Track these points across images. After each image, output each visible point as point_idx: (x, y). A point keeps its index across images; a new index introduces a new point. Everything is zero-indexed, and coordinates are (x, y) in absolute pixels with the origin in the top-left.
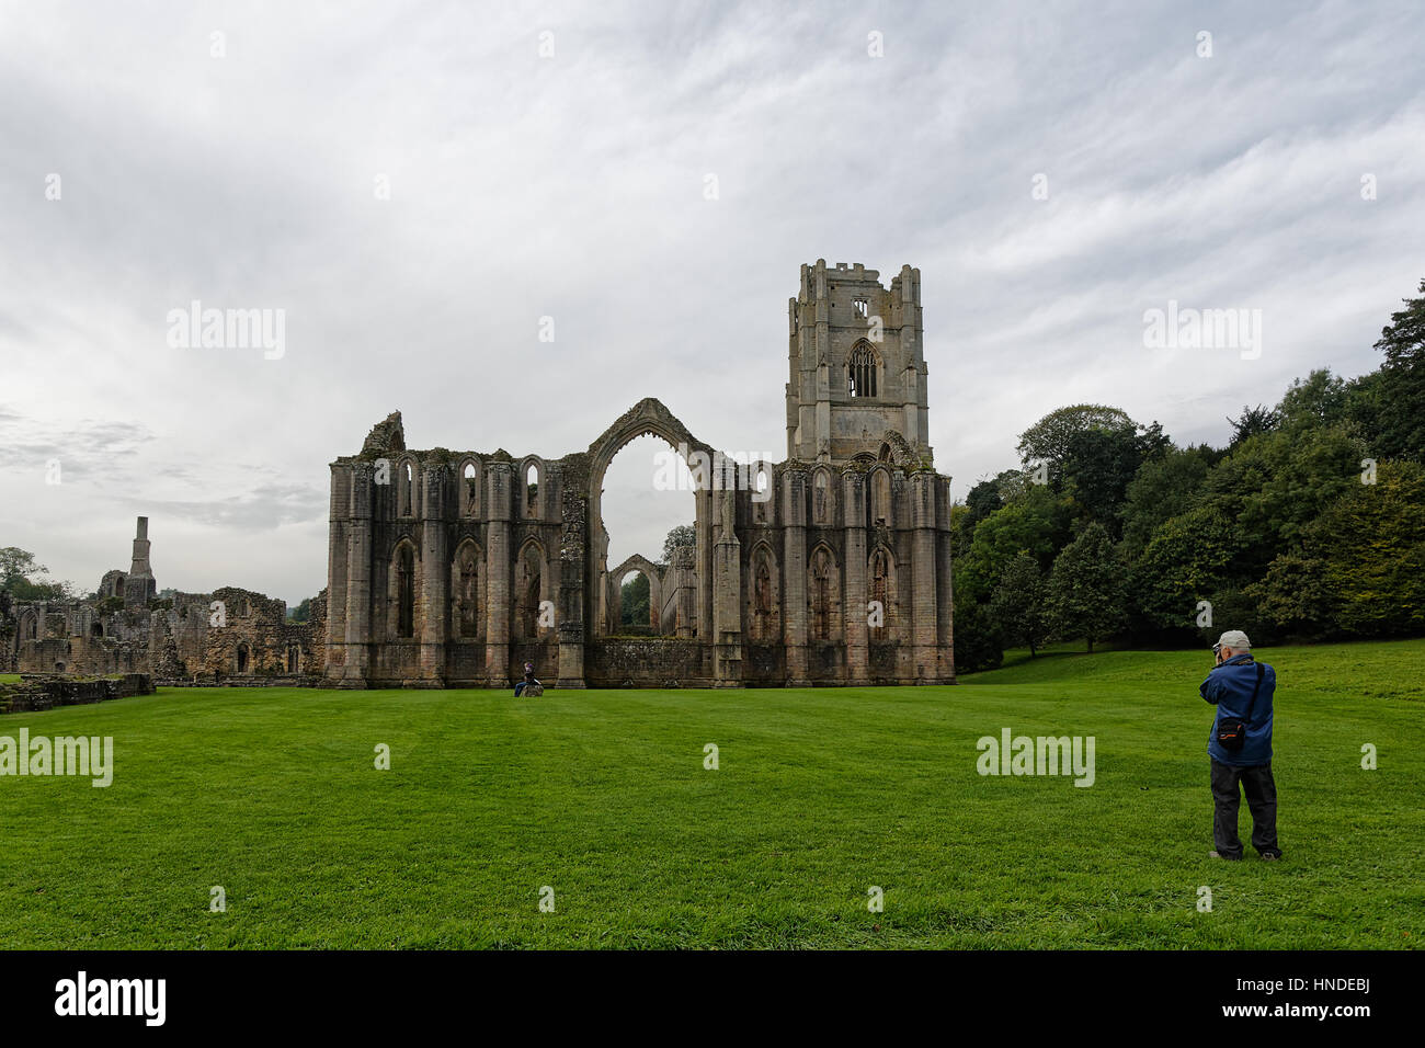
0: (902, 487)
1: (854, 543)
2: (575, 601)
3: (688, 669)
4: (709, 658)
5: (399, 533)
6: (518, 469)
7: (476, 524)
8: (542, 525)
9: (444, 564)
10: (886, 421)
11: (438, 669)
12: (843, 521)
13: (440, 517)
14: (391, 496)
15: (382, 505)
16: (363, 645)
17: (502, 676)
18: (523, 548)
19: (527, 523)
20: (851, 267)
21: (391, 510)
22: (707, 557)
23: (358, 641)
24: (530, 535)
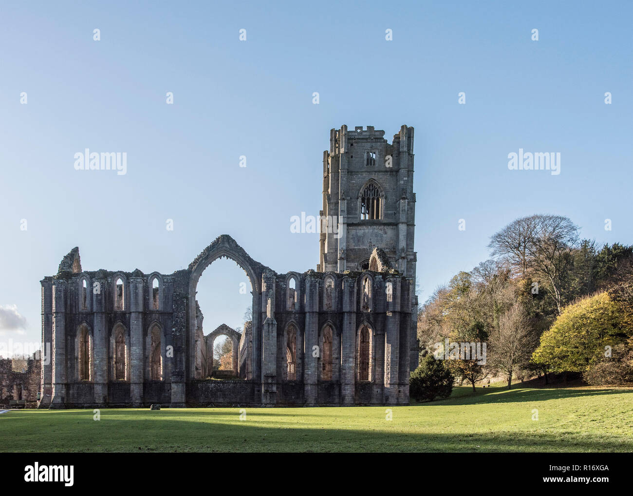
1: (348, 322)
2: (180, 358)
3: (246, 398)
4: (258, 390)
5: (80, 320)
6: (147, 280)
7: (124, 314)
8: (161, 313)
9: (106, 339)
10: (385, 236)
11: (104, 398)
12: (342, 308)
13: (103, 311)
15: (71, 304)
16: (62, 384)
17: (140, 402)
18: (150, 328)
19: (152, 312)
20: (365, 129)
21: (76, 307)
22: (258, 331)
23: (60, 382)
24: (154, 320)
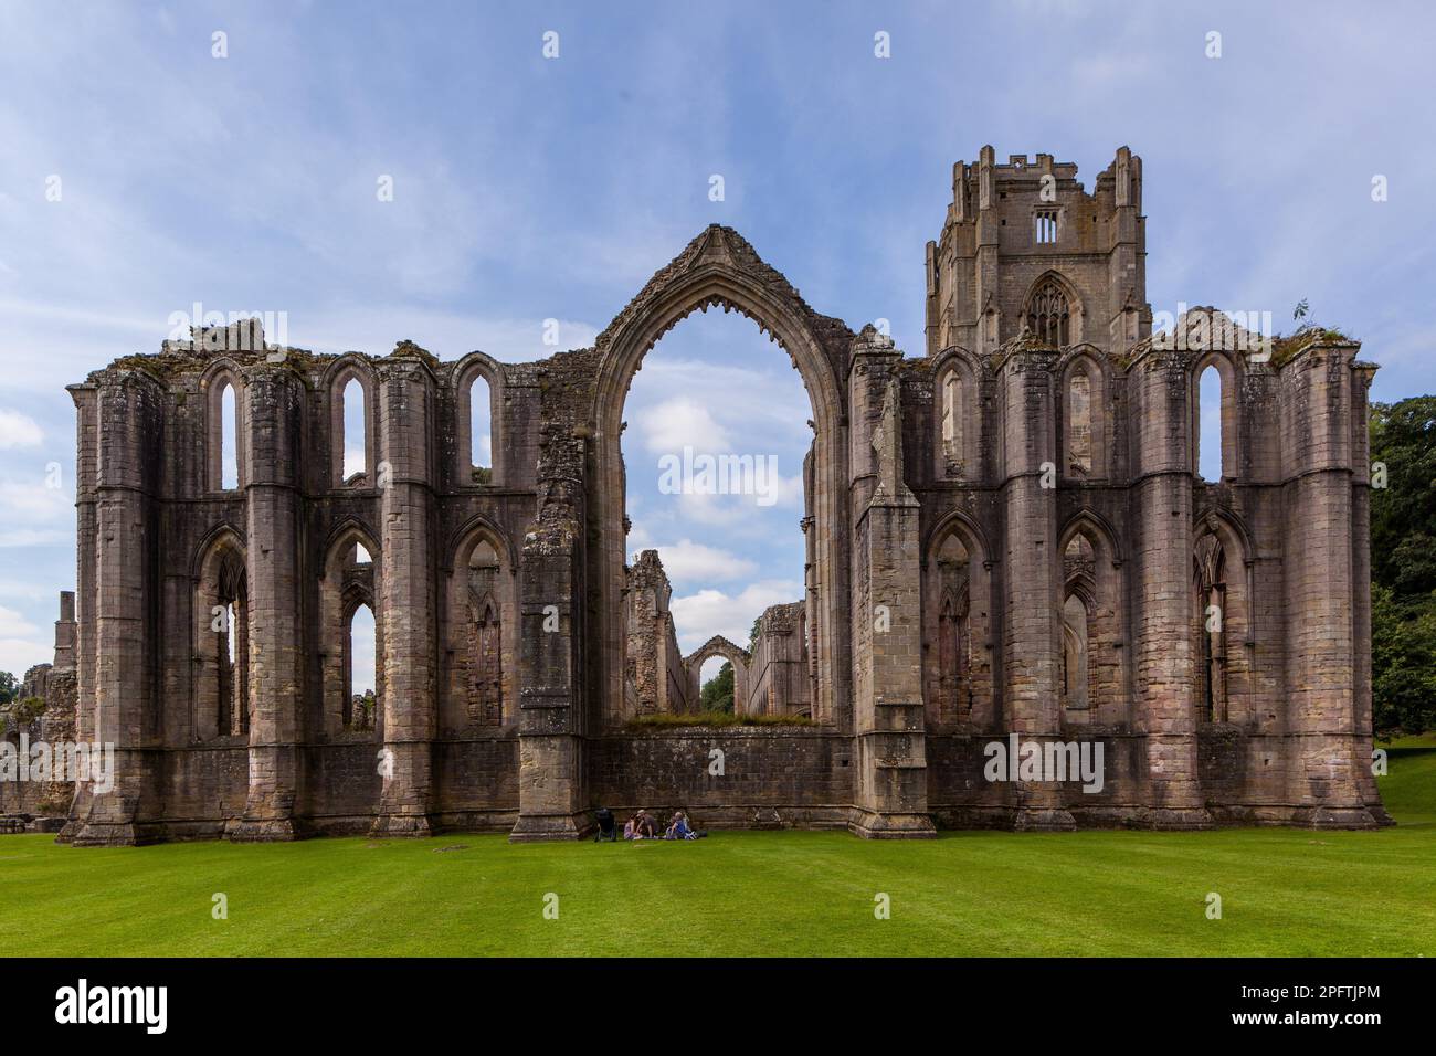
0: (1265, 391)
3: (801, 788)
4: (845, 763)
5: (211, 522)
6: (448, 382)
8: (499, 495)
11: (284, 799)
13: (282, 480)
14: (194, 448)
15: (177, 467)
16: (132, 751)
17: (413, 810)
18: (462, 548)
19: (468, 493)
21: (194, 476)
22: (839, 554)
24: (476, 517)
